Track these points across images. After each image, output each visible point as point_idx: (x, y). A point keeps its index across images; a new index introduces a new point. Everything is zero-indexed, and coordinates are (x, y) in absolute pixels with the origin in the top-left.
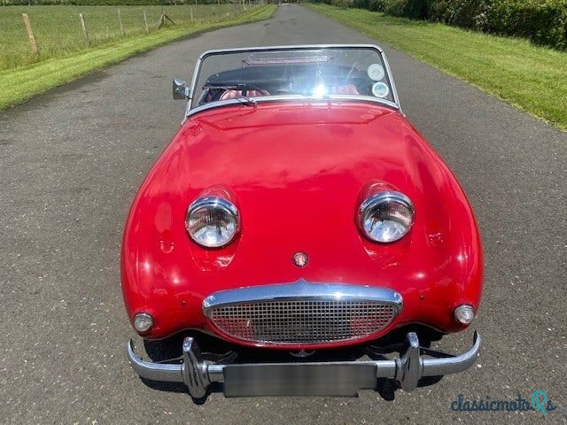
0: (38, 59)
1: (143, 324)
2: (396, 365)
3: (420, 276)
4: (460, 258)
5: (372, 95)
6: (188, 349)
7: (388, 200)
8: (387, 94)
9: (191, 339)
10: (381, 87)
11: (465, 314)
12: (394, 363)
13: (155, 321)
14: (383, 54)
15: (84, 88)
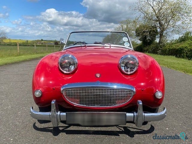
0: (19, 55)
1: (38, 94)
2: (134, 115)
3: (142, 84)
4: (156, 80)
5: (124, 45)
6: (53, 103)
7: (129, 57)
8: (129, 46)
9: (55, 101)
10: (127, 44)
11: (159, 95)
12: (133, 114)
13: (43, 93)
14: (127, 34)
15: (32, 61)
